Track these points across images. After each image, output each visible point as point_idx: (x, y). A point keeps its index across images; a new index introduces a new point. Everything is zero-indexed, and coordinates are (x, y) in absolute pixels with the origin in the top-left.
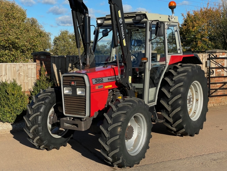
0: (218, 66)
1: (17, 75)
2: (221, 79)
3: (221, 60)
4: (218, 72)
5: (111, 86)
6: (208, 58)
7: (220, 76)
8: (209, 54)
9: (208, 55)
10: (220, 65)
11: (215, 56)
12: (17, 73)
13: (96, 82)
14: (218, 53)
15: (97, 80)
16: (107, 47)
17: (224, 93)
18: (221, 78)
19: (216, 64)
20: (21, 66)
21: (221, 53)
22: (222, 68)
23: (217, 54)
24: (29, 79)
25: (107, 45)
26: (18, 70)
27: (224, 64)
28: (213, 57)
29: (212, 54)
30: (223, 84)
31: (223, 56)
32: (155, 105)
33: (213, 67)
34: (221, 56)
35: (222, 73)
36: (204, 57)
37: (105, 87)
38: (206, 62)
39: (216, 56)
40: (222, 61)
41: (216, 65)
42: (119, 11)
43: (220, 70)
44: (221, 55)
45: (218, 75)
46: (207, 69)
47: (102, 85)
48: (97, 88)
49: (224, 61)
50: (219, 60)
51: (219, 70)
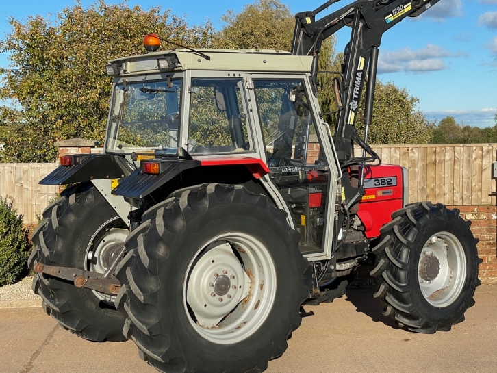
1: (16, 189)
12: (18, 184)
20: (27, 171)
24: (42, 198)
26: (20, 179)
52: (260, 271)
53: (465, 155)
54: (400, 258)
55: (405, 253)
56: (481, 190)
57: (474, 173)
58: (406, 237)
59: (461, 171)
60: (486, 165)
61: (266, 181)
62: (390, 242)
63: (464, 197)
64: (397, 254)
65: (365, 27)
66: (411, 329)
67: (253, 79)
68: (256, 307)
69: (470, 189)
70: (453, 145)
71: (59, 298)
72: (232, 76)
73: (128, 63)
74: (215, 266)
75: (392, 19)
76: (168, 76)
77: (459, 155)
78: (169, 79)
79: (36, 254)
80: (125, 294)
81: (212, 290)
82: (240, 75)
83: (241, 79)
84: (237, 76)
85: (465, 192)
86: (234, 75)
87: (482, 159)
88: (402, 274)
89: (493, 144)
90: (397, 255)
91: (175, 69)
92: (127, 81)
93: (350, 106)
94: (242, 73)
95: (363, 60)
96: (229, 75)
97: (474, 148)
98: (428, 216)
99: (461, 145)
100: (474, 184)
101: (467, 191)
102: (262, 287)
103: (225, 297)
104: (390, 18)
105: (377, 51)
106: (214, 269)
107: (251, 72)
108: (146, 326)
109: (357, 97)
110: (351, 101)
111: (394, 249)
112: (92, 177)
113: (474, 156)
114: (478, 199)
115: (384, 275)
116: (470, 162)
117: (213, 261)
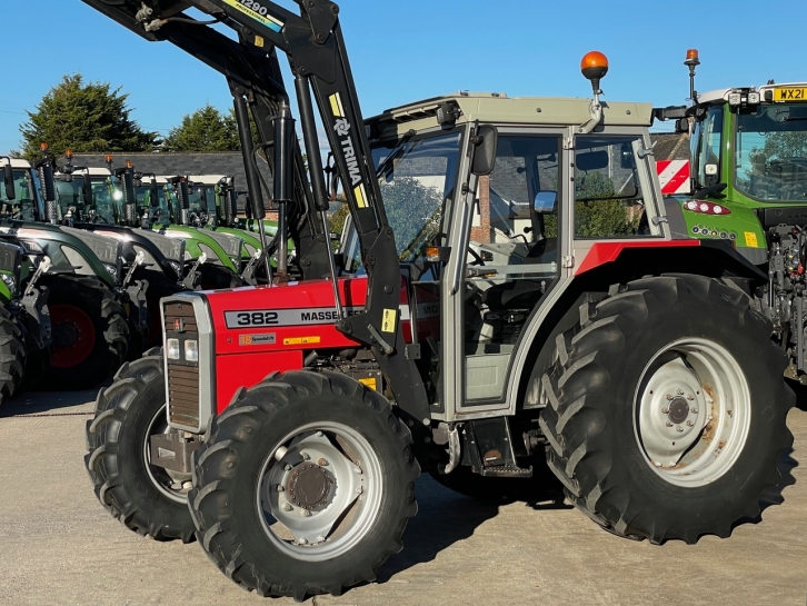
5: (316, 339)
13: (240, 323)
15: (248, 315)
32: (510, 417)
37: (285, 340)
42: (332, 98)
47: (274, 335)
48: (245, 340)
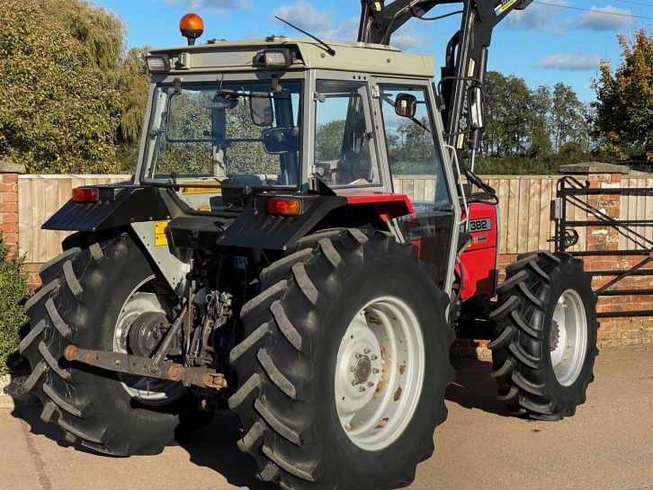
0: (596, 216)
2: (605, 259)
3: (608, 197)
4: (595, 238)
6: (559, 189)
7: (603, 249)
8: (562, 177)
9: (560, 180)
10: (601, 214)
11: (584, 185)
14: (596, 175)
16: (398, 141)
17: (619, 307)
18: (606, 257)
19: (588, 211)
21: (608, 176)
22: (611, 223)
23: (593, 178)
25: (398, 134)
27: (617, 211)
28: (578, 187)
29: (571, 178)
30: (614, 277)
31: (616, 186)
33: (577, 219)
34: (605, 186)
35: (609, 240)
36: (547, 186)
38: (553, 203)
39: (587, 183)
40: (611, 202)
41: (589, 214)
43: (604, 232)
44: (607, 182)
45: (597, 246)
46: (557, 225)
49: (618, 200)
50: (599, 196)
51: (599, 232)
52: (399, 348)
53: (522, 190)
54: (533, 324)
55: (537, 318)
56: (538, 235)
57: (531, 212)
58: (538, 297)
59: (516, 210)
60: (544, 203)
61: (393, 225)
62: (517, 303)
63: (519, 243)
64: (528, 319)
65: (477, 19)
66: (534, 417)
67: (377, 84)
68: (397, 396)
69: (527, 234)
70: (509, 177)
71: (80, 396)
72: (357, 79)
73: (188, 54)
74: (355, 343)
75: (501, 10)
76: (273, 76)
77: (515, 189)
78: (275, 81)
79: (42, 333)
80: (256, 388)
81: (352, 376)
82: (365, 78)
83: (365, 84)
84: (362, 79)
85: (520, 238)
86: (360, 78)
87: (540, 195)
88: (535, 344)
89: (553, 176)
90: (529, 321)
91: (293, 66)
92: (182, 80)
93: (459, 124)
94: (367, 75)
95: (474, 62)
96: (354, 77)
97: (532, 181)
98: (558, 269)
99: (518, 177)
100: (530, 227)
101: (523, 235)
102: (402, 370)
103: (365, 385)
104: (499, 10)
105: (487, 51)
106: (356, 347)
107: (375, 74)
108: (297, 431)
109: (466, 112)
110: (460, 118)
111: (523, 314)
112: (132, 219)
113: (532, 191)
114: (535, 246)
115: (512, 347)
116: (528, 199)
117: (352, 337)
